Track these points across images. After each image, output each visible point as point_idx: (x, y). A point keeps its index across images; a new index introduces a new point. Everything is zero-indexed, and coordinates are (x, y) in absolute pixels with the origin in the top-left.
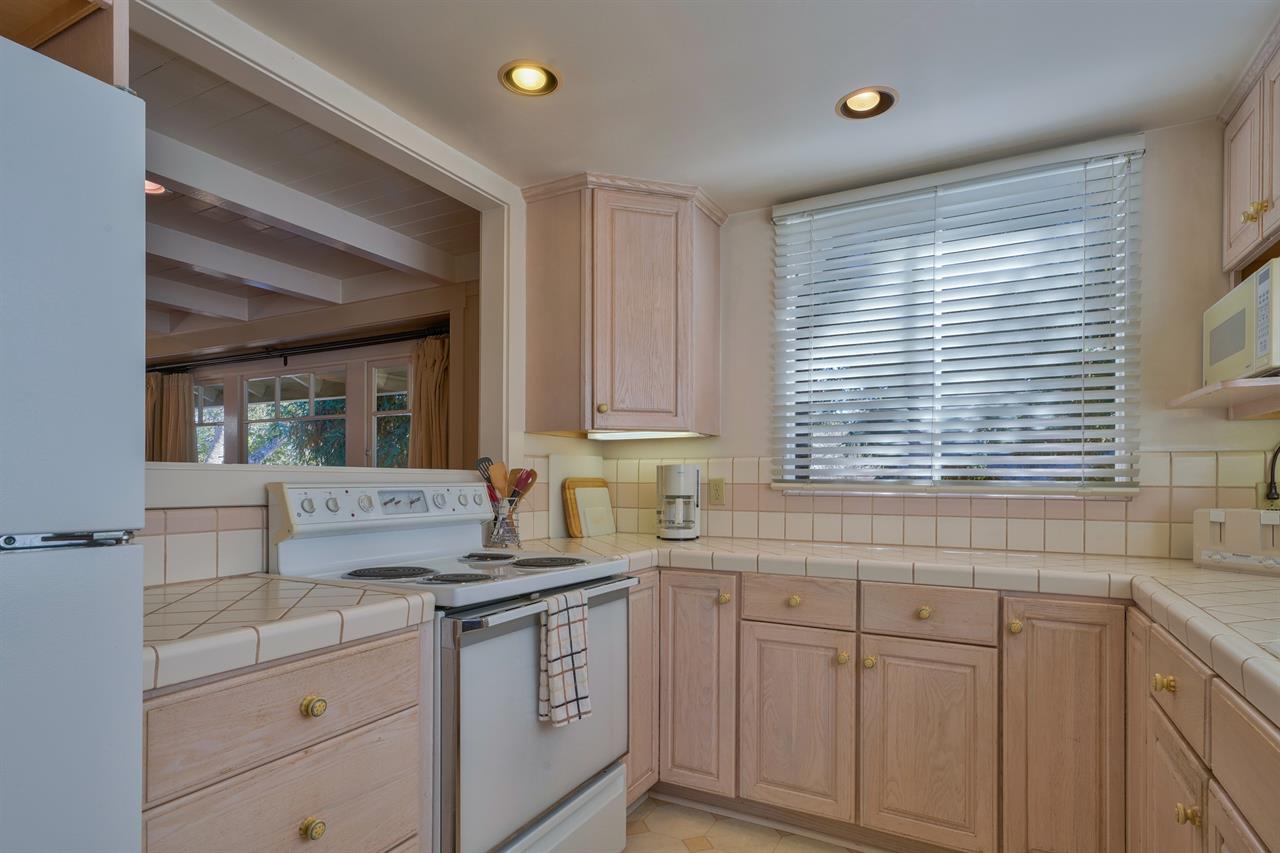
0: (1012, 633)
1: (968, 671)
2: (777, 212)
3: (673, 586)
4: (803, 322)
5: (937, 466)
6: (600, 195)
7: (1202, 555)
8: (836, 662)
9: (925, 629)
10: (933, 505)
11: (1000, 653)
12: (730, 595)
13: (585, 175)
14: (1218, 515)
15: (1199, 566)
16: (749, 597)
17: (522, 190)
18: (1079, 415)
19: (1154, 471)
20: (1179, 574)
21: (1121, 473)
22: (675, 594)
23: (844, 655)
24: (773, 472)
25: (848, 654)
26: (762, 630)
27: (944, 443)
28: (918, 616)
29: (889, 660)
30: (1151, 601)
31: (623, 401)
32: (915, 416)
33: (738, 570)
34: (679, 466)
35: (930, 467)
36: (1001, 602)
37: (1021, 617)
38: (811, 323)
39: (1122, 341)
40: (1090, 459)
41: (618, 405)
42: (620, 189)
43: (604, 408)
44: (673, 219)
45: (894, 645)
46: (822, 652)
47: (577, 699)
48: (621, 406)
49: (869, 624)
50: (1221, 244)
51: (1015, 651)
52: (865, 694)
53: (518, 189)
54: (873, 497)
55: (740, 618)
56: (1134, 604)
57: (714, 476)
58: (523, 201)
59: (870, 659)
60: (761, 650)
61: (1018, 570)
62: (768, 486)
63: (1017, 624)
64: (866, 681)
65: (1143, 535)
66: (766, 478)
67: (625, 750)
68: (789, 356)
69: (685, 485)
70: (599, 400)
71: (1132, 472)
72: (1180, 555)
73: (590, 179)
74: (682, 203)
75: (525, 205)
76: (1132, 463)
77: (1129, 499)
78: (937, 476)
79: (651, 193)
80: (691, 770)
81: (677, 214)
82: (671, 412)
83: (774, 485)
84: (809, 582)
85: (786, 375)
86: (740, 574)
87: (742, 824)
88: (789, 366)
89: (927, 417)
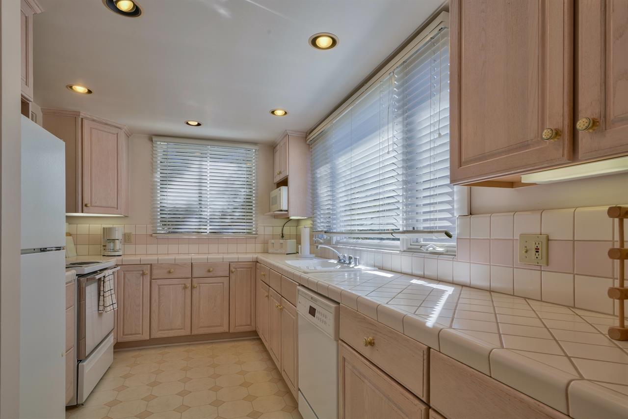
0: (232, 272)
1: (222, 284)
2: (154, 139)
3: (123, 271)
4: (162, 179)
5: (208, 229)
6: (85, 122)
7: (270, 251)
8: (185, 288)
9: (211, 274)
10: (208, 241)
11: (229, 278)
12: (148, 272)
13: (79, 112)
14: (273, 241)
15: (270, 253)
16: (155, 272)
17: (41, 108)
18: (245, 216)
19: (261, 231)
20: (266, 255)
21: (254, 231)
22: (124, 274)
23: (188, 285)
24: (153, 230)
25: (189, 285)
26: (159, 282)
27: (210, 222)
28: (209, 271)
29: (200, 285)
30: (261, 260)
31: (96, 203)
32: (202, 213)
33: (150, 263)
34: (115, 228)
35: (206, 229)
36: (230, 265)
37: (234, 268)
38: (166, 180)
39: (254, 197)
40: (247, 224)
41: (93, 204)
42: (94, 120)
43: (88, 205)
44: (116, 135)
45: (202, 280)
46: (180, 286)
47: (113, 304)
48: (96, 205)
49: (195, 275)
50: (273, 177)
51: (233, 277)
52: (194, 296)
53: (40, 108)
54: (189, 238)
55: (151, 279)
56: (257, 262)
57: (127, 231)
58: (41, 113)
59: (195, 284)
60: (159, 289)
61: (233, 257)
62: (151, 236)
63: (234, 270)
64: (194, 292)
65: (259, 247)
66: (150, 232)
67: (113, 328)
68: (158, 190)
69: (118, 235)
70: (85, 202)
71: (256, 231)
72: (266, 252)
73: (81, 114)
74: (120, 130)
75: (42, 115)
76: (256, 228)
77: (256, 238)
78: (208, 231)
79: (106, 124)
80: (131, 334)
81: (117, 134)
82: (115, 208)
83: (153, 235)
84: (176, 265)
85: (157, 196)
86: (151, 265)
87: (151, 348)
88: (158, 193)
89: (206, 213)
